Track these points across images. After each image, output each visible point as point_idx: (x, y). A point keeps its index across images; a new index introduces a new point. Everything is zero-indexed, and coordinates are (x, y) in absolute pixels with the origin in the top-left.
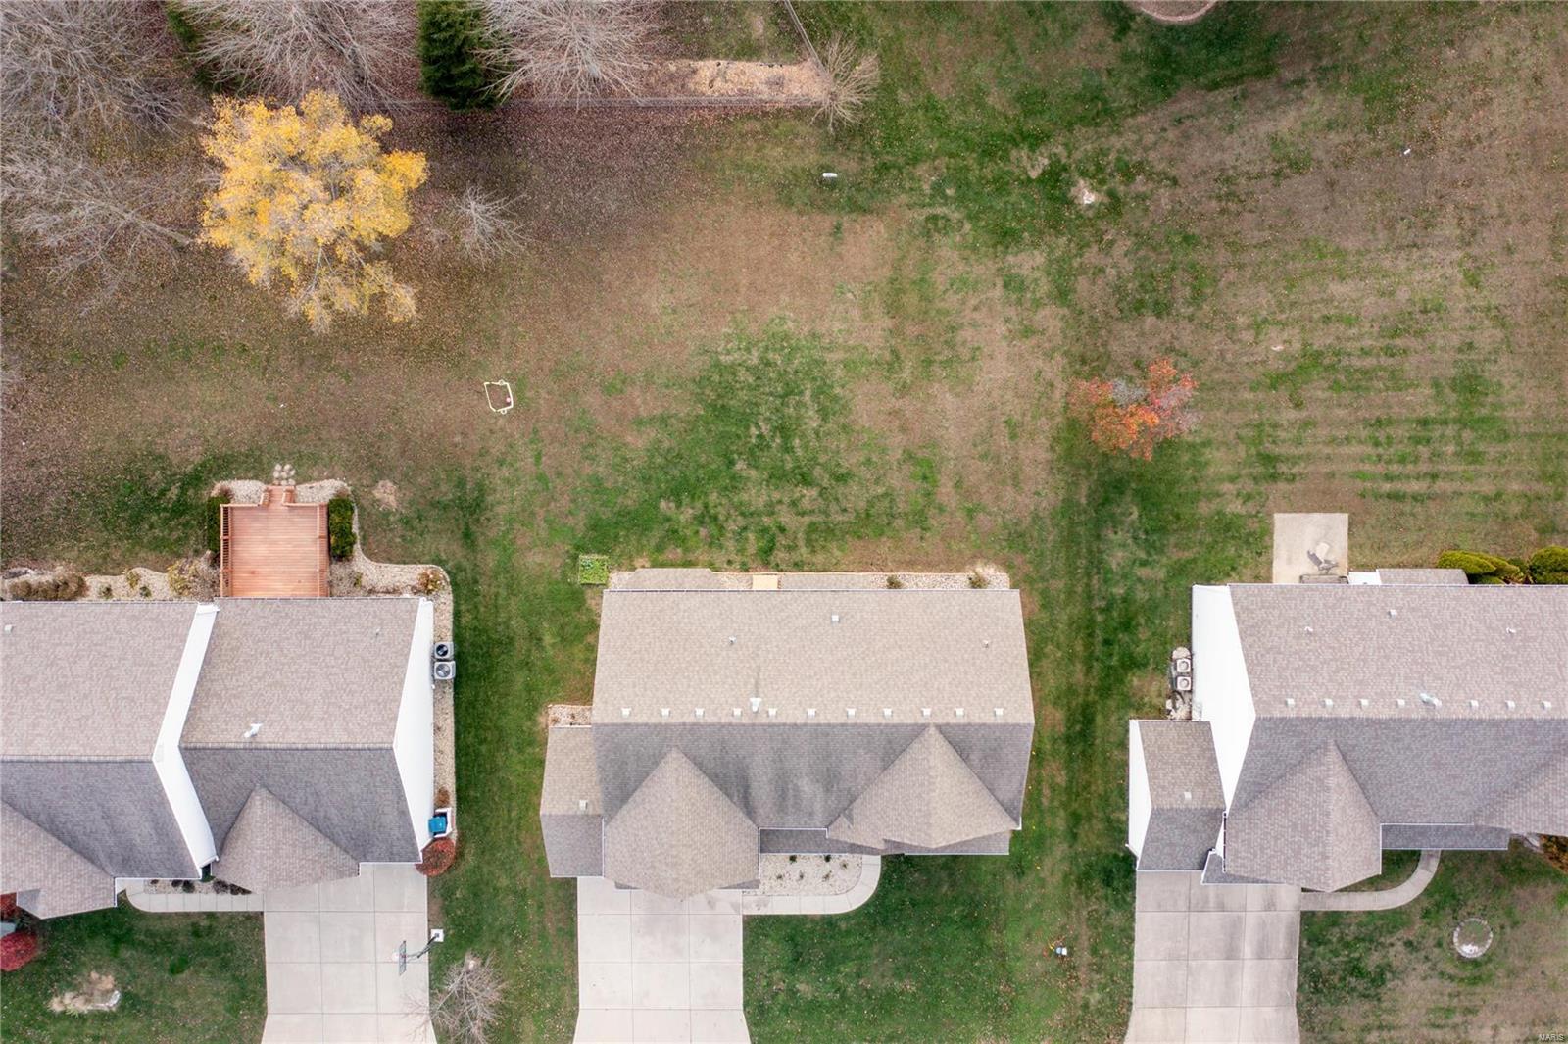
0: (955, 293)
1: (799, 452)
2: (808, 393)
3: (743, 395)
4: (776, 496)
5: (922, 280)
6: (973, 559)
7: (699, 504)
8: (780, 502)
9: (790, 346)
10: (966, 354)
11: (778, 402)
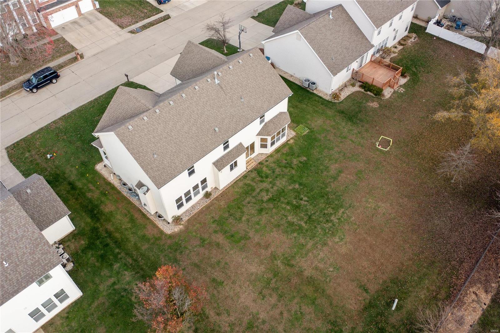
0: (296, 311)
1: (284, 206)
2: (304, 225)
3: (322, 205)
4: (275, 188)
5: (314, 303)
6: (187, 228)
7: (295, 167)
8: (272, 188)
9: (328, 233)
10: (265, 292)
11: (309, 214)
